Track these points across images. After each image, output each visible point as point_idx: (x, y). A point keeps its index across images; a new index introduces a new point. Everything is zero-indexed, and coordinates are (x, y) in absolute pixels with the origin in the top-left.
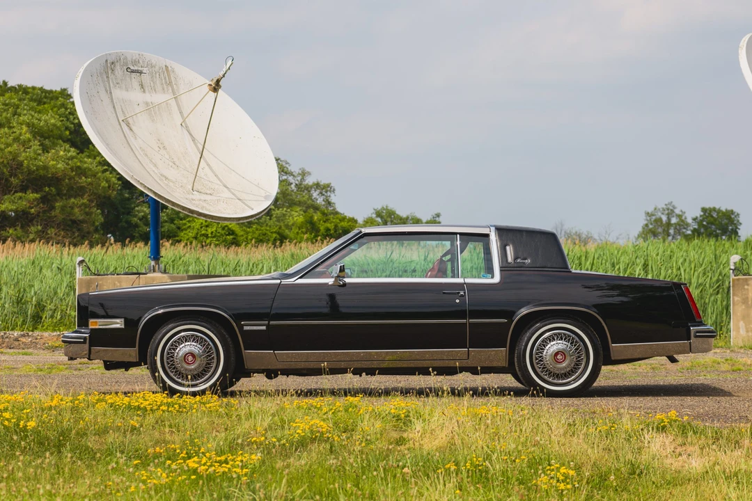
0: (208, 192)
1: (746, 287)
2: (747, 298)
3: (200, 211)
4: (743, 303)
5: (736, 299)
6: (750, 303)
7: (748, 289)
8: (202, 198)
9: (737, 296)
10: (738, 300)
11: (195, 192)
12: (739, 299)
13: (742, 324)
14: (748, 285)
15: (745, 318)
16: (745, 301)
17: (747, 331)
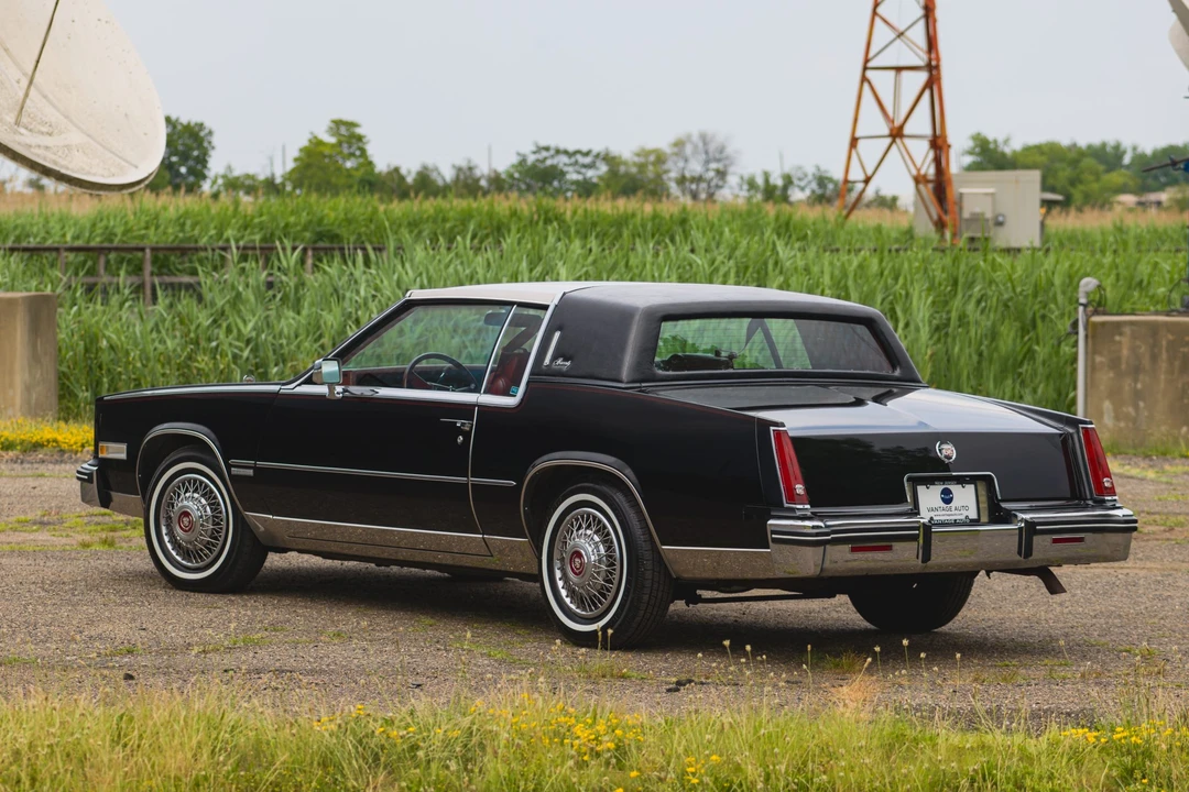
0: (44, 129)
1: (1117, 338)
2: (1119, 358)
3: (63, 171)
4: (1111, 368)
5: (1097, 359)
6: (1123, 367)
7: (1120, 343)
8: (41, 144)
9: (1101, 354)
10: (1101, 363)
11: (22, 130)
12: (1103, 360)
13: (1107, 405)
14: (1121, 334)
15: (1114, 394)
16: (1114, 363)
17: (1117, 418)
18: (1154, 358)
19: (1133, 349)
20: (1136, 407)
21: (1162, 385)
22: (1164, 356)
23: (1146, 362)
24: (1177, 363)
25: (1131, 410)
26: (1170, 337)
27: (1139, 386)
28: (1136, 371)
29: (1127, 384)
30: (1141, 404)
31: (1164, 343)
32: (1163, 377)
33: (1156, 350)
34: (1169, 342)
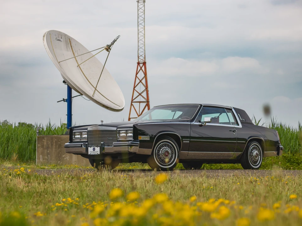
1: (43, 140)
2: (44, 145)
4: (42, 147)
5: (39, 145)
6: (45, 147)
7: (44, 141)
13: (41, 156)
14: (44, 139)
15: (42, 153)
16: (43, 146)
17: (43, 159)
18: (52, 145)
19: (47, 143)
20: (48, 157)
21: (54, 151)
22: (54, 144)
23: (50, 146)
24: (57, 146)
25: (47, 157)
26: (56, 140)
27: (48, 151)
28: (48, 148)
29: (46, 151)
30: (49, 156)
31: (54, 141)
32: (54, 149)
33: (52, 143)
34: (55, 141)
